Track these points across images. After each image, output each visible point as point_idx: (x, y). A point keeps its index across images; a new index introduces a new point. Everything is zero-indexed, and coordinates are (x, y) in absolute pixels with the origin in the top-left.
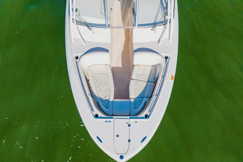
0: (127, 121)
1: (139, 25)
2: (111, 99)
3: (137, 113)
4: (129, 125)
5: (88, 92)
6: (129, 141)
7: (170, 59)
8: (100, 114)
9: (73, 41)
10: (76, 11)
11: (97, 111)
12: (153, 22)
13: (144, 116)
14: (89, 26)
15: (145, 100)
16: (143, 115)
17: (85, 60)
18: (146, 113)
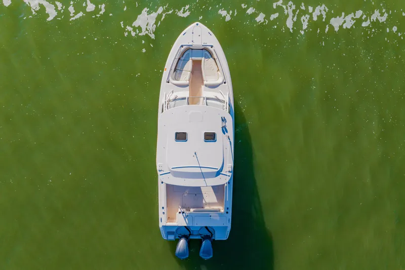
0: (193, 44)
1: (184, 99)
2: (203, 59)
4: (193, 41)
5: (217, 60)
6: (193, 33)
7: (166, 81)
8: (210, 48)
9: (228, 93)
11: (212, 49)
12: (177, 101)
14: (218, 100)
15: (183, 59)
16: (184, 47)
17: (220, 81)
18: (182, 49)
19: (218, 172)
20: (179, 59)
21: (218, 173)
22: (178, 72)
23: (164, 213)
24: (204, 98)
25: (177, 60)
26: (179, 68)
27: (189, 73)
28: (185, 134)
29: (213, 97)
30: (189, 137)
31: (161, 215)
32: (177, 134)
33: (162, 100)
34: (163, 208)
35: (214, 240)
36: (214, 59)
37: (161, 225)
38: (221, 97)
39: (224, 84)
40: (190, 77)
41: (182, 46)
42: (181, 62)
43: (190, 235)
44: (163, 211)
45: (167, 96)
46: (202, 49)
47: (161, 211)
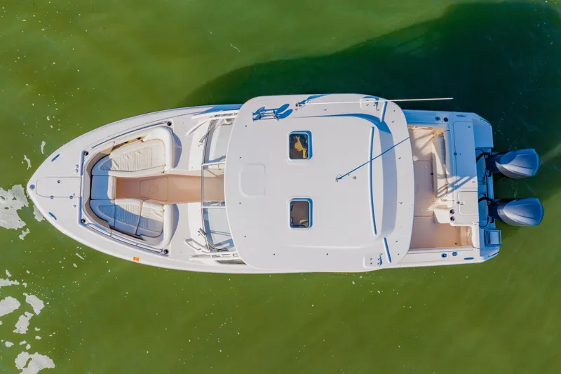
0: (78, 195)
1: (205, 212)
2: (111, 173)
3: (93, 208)
4: (71, 197)
5: (118, 141)
6: (52, 197)
7: (163, 257)
10: (228, 120)
11: (92, 154)
13: (83, 218)
14: (208, 137)
15: (111, 221)
16: (84, 216)
17: (164, 135)
18: (88, 220)
19: (380, 128)
20: (112, 228)
21: (383, 127)
22: (142, 230)
23: (455, 254)
24: (204, 168)
25: (114, 232)
26: (134, 229)
27: (145, 205)
28: (294, 204)
29: (202, 147)
30: (302, 194)
31: (459, 260)
32: (294, 224)
33: (209, 264)
34: (444, 256)
35: (493, 150)
36: (114, 148)
37: (479, 259)
38: (203, 131)
39: (172, 127)
40: (155, 203)
41: (82, 221)
42: (121, 224)
43: (487, 199)
44: (450, 254)
45: (198, 253)
46: (91, 177)
47: (450, 261)
